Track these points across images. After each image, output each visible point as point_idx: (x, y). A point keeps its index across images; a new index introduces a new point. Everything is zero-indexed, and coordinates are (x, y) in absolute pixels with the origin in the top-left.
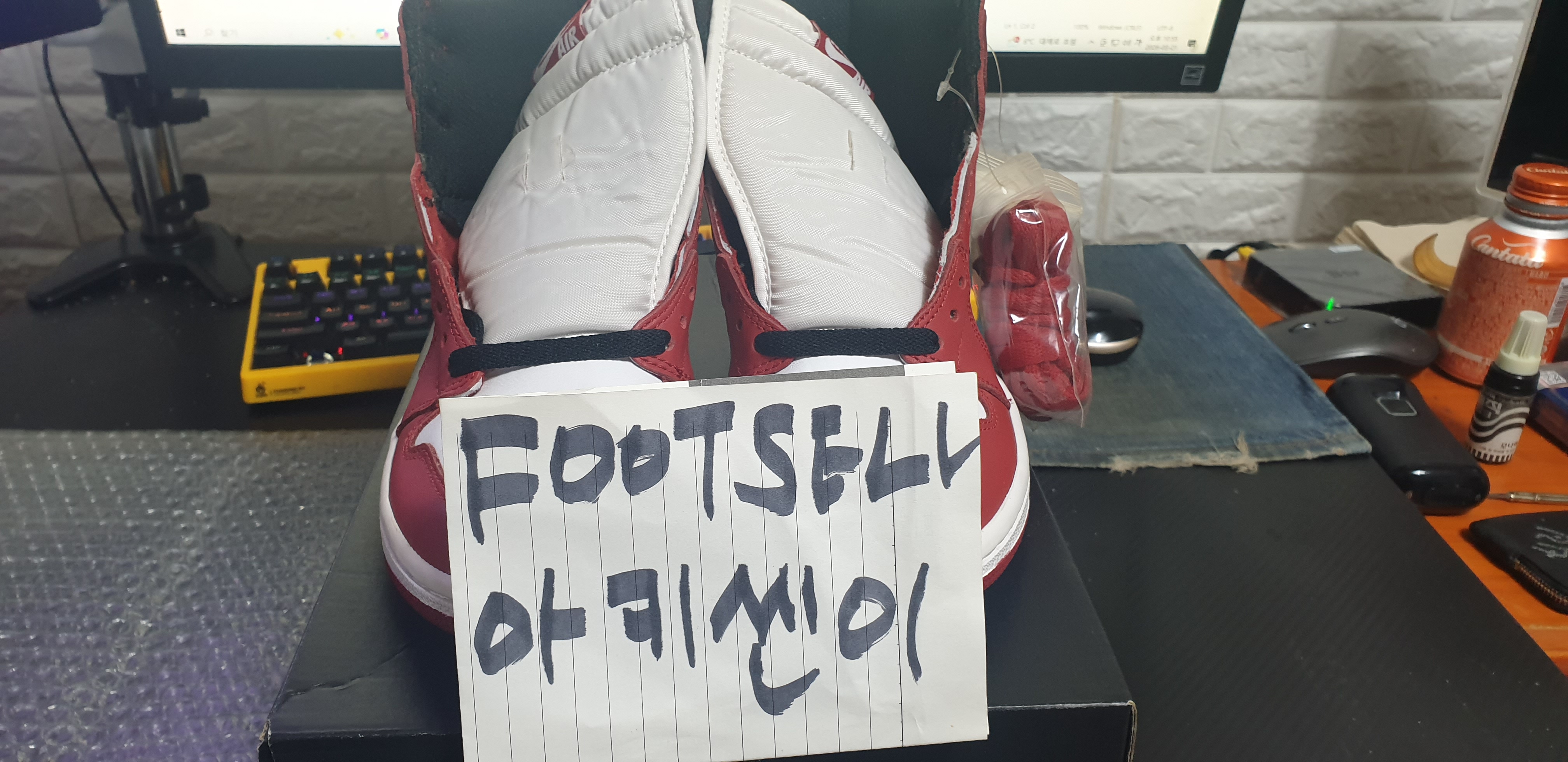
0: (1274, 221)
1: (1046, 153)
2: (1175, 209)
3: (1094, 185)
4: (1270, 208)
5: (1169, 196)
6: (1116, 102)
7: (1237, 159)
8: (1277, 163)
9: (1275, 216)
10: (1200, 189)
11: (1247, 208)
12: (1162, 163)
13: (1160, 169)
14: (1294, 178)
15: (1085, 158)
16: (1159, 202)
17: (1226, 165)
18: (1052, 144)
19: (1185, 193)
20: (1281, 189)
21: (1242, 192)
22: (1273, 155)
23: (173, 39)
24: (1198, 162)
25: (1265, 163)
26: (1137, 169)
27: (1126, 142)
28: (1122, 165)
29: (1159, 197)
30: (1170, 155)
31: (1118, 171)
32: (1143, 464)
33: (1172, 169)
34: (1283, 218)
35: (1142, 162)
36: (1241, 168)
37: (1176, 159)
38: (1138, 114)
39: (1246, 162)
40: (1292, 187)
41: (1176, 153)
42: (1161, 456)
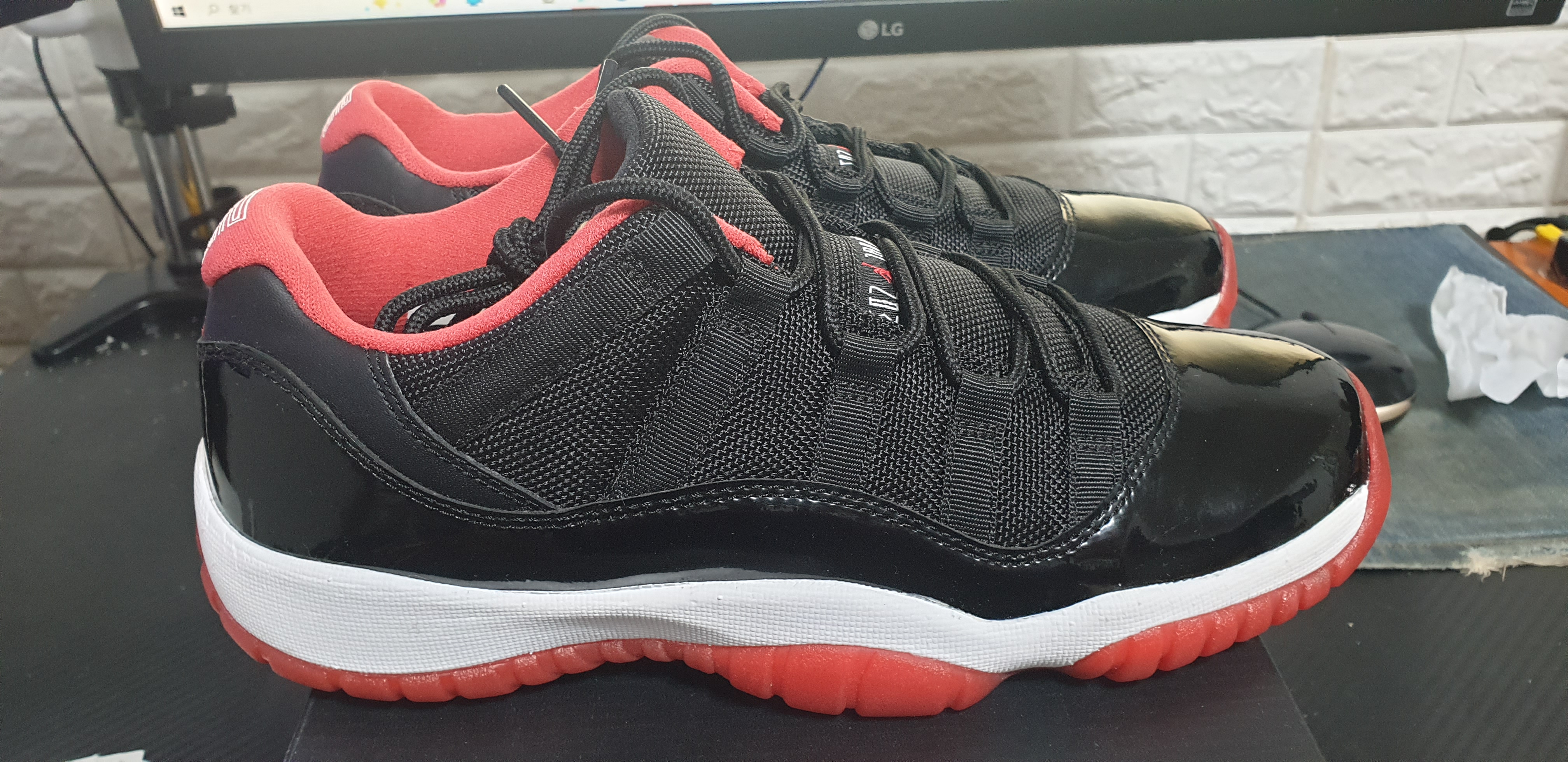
0: (1525, 181)
1: (1243, 111)
2: (1400, 172)
3: (1300, 146)
4: (1521, 165)
5: (1393, 156)
6: (1329, 44)
7: (1481, 107)
8: (1532, 109)
9: (1527, 175)
10: (1432, 147)
11: (1491, 167)
12: (1385, 117)
13: (1383, 125)
14: (1555, 127)
15: (1289, 115)
16: (1380, 164)
17: (1466, 115)
18: (1250, 99)
19: (1413, 152)
20: (1535, 142)
21: (1487, 148)
22: (1527, 100)
23: (169, 21)
24: (1430, 113)
25: (1517, 111)
26: (1353, 125)
27: (1340, 93)
28: (1335, 121)
29: (1380, 158)
30: (1395, 106)
31: (1328, 128)
32: (1515, 560)
33: (1397, 123)
34: (1537, 177)
35: (1359, 116)
36: (1486, 119)
37: (1402, 112)
38: (1356, 58)
39: (1492, 111)
40: (1549, 138)
41: (1404, 104)
42: (1536, 548)
